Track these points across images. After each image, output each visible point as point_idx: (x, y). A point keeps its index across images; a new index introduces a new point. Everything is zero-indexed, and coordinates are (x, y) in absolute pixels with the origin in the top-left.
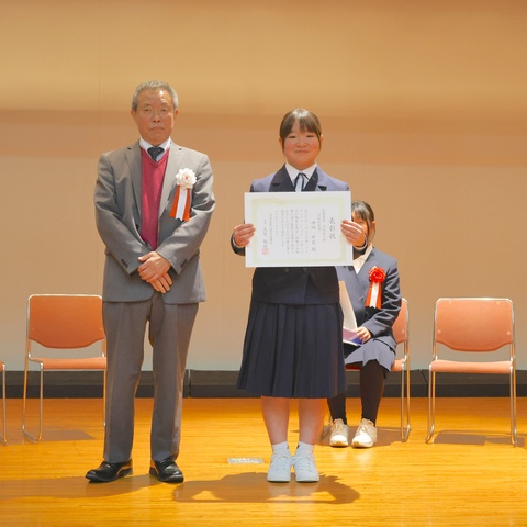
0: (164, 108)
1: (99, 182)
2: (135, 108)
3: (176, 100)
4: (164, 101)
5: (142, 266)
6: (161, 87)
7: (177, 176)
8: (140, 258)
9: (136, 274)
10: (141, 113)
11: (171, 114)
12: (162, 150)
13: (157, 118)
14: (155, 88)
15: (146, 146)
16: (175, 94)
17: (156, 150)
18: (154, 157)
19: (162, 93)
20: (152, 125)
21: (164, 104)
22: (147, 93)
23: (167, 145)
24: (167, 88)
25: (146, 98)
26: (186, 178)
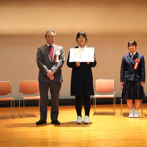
0: (52, 37)
1: (37, 54)
2: (46, 36)
3: (55, 34)
4: (53, 35)
6: (52, 31)
7: (56, 53)
8: (47, 71)
9: (46, 75)
10: (47, 38)
11: (54, 38)
13: (51, 39)
15: (48, 45)
16: (55, 33)
17: (51, 46)
18: (50, 48)
19: (52, 33)
20: (50, 41)
21: (53, 36)
22: (49, 33)
23: (53, 45)
25: (48, 34)
26: (58, 53)
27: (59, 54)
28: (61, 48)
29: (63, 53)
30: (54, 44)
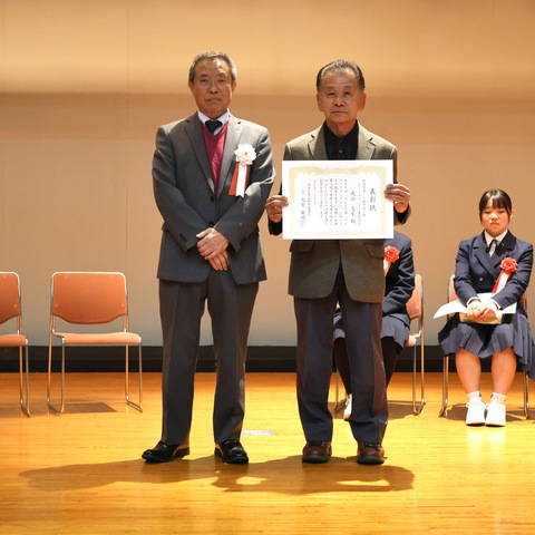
0: (221, 79)
2: (192, 78)
3: (235, 71)
4: (221, 71)
5: (200, 243)
6: (219, 57)
7: (236, 152)
8: (198, 236)
9: (195, 248)
10: (198, 84)
11: (229, 86)
12: (221, 123)
13: (214, 89)
14: (212, 58)
15: (204, 118)
16: (234, 65)
17: (214, 124)
18: (212, 131)
19: (219, 63)
20: (209, 96)
21: (221, 75)
22: (204, 63)
23: (222, 120)
24: (225, 59)
25: (204, 67)
26: (246, 154)
27: (252, 156)
28: (257, 130)
29: (267, 153)
30: (229, 113)
